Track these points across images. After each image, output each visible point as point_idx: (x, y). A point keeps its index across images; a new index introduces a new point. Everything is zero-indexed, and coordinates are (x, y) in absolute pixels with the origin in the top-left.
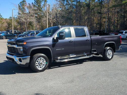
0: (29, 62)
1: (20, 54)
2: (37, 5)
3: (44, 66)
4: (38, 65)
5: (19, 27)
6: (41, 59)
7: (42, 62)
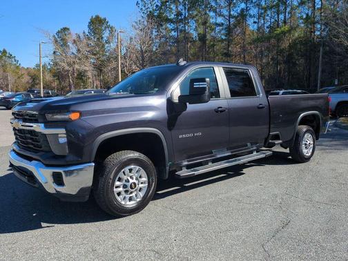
0: (90, 184)
1: (56, 157)
2: (94, 38)
3: (141, 194)
4: (123, 193)
5: (55, 84)
6: (130, 170)
7: (134, 181)
